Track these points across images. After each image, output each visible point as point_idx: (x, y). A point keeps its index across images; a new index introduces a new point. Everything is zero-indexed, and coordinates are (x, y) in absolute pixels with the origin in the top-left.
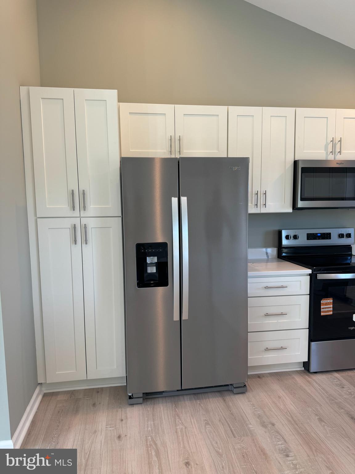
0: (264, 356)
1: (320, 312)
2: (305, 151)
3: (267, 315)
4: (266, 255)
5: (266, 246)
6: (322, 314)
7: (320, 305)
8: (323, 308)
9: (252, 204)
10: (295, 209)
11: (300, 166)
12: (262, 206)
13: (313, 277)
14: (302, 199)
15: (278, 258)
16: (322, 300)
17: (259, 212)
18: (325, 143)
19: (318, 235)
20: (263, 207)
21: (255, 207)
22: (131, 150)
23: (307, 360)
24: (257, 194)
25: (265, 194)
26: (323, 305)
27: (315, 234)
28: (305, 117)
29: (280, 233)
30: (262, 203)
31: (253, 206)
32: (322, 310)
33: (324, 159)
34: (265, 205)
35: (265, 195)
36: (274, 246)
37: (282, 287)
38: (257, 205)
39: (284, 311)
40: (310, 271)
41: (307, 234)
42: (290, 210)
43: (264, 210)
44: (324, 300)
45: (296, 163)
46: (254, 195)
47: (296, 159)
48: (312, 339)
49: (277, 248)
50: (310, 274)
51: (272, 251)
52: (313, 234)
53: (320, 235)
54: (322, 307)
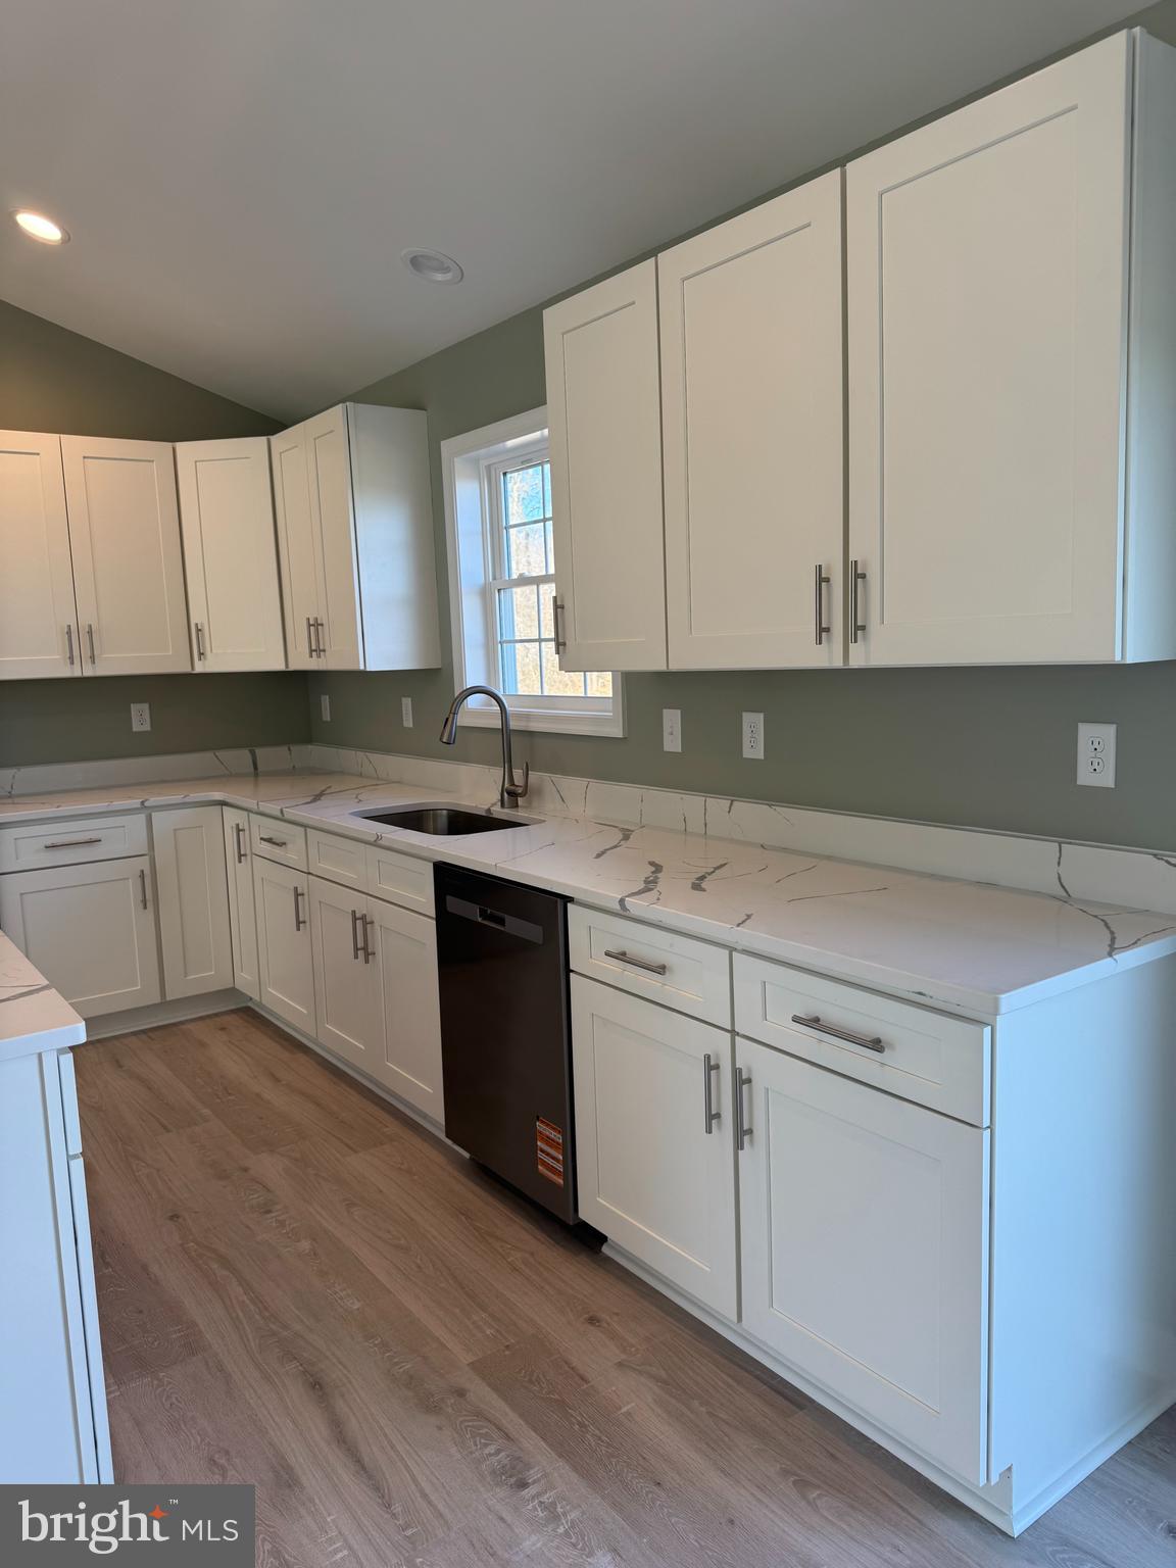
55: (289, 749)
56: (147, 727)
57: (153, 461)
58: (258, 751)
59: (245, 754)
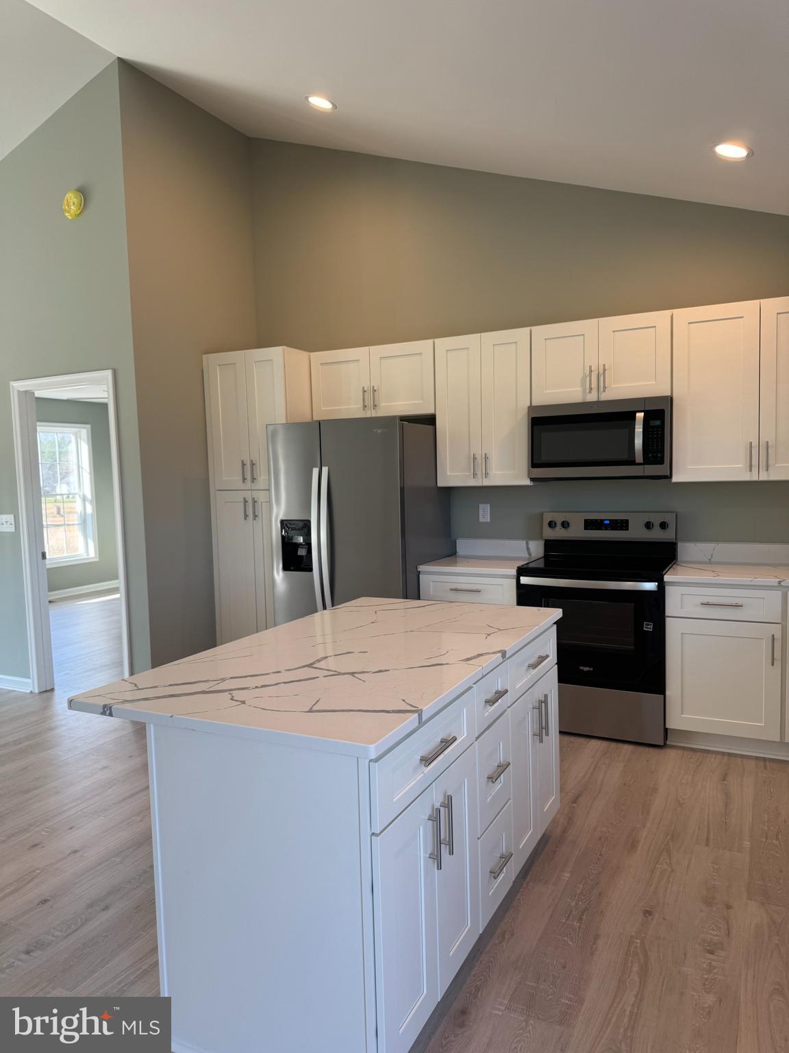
2: (547, 392)
4: (527, 552)
5: (528, 538)
9: (470, 473)
12: (484, 476)
14: (535, 466)
15: (544, 556)
17: (481, 485)
18: (582, 375)
19: (606, 522)
22: (323, 409)
24: (476, 458)
27: (599, 521)
28: (546, 339)
30: (484, 472)
31: (472, 476)
34: (489, 474)
36: (541, 538)
38: (477, 474)
41: (585, 520)
42: (528, 482)
50: (516, 576)
51: (537, 546)
52: (596, 520)
53: (608, 522)
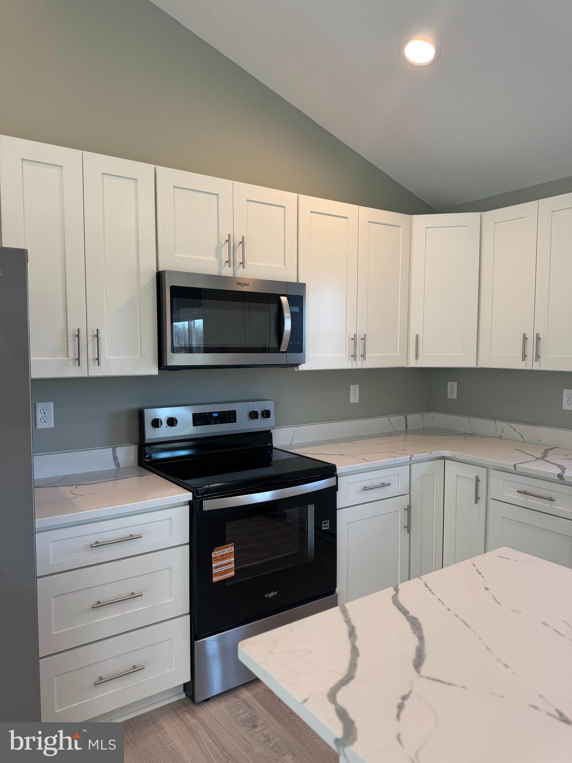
0: (94, 698)
1: (211, 575)
2: (178, 255)
3: (99, 605)
4: (114, 462)
5: (114, 444)
6: (215, 579)
7: (210, 561)
8: (216, 568)
9: (68, 357)
10: (162, 369)
11: (168, 284)
12: (91, 362)
13: (194, 507)
14: (174, 350)
15: (138, 465)
16: (213, 551)
17: (86, 375)
18: (216, 244)
19: (214, 415)
20: (94, 363)
21: (74, 364)
23: (188, 679)
24: (78, 336)
25: (97, 336)
26: (217, 561)
27: (208, 414)
28: (174, 187)
29: (141, 415)
30: (91, 356)
31: (71, 362)
32: (214, 571)
33: (216, 274)
34: (98, 359)
35: (96, 338)
36: (131, 442)
37: (132, 538)
38: (78, 359)
39: (135, 589)
40: (188, 496)
41: (193, 414)
42: (154, 371)
43: (95, 372)
44: (217, 550)
45: (160, 276)
46: (70, 339)
47: (161, 269)
48: (196, 634)
49: (136, 446)
50: (189, 501)
51: (127, 454)
52: (205, 414)
54: (213, 565)
55: (422, 415)
56: (357, 401)
57: (400, 227)
58: (409, 417)
59: (402, 418)
